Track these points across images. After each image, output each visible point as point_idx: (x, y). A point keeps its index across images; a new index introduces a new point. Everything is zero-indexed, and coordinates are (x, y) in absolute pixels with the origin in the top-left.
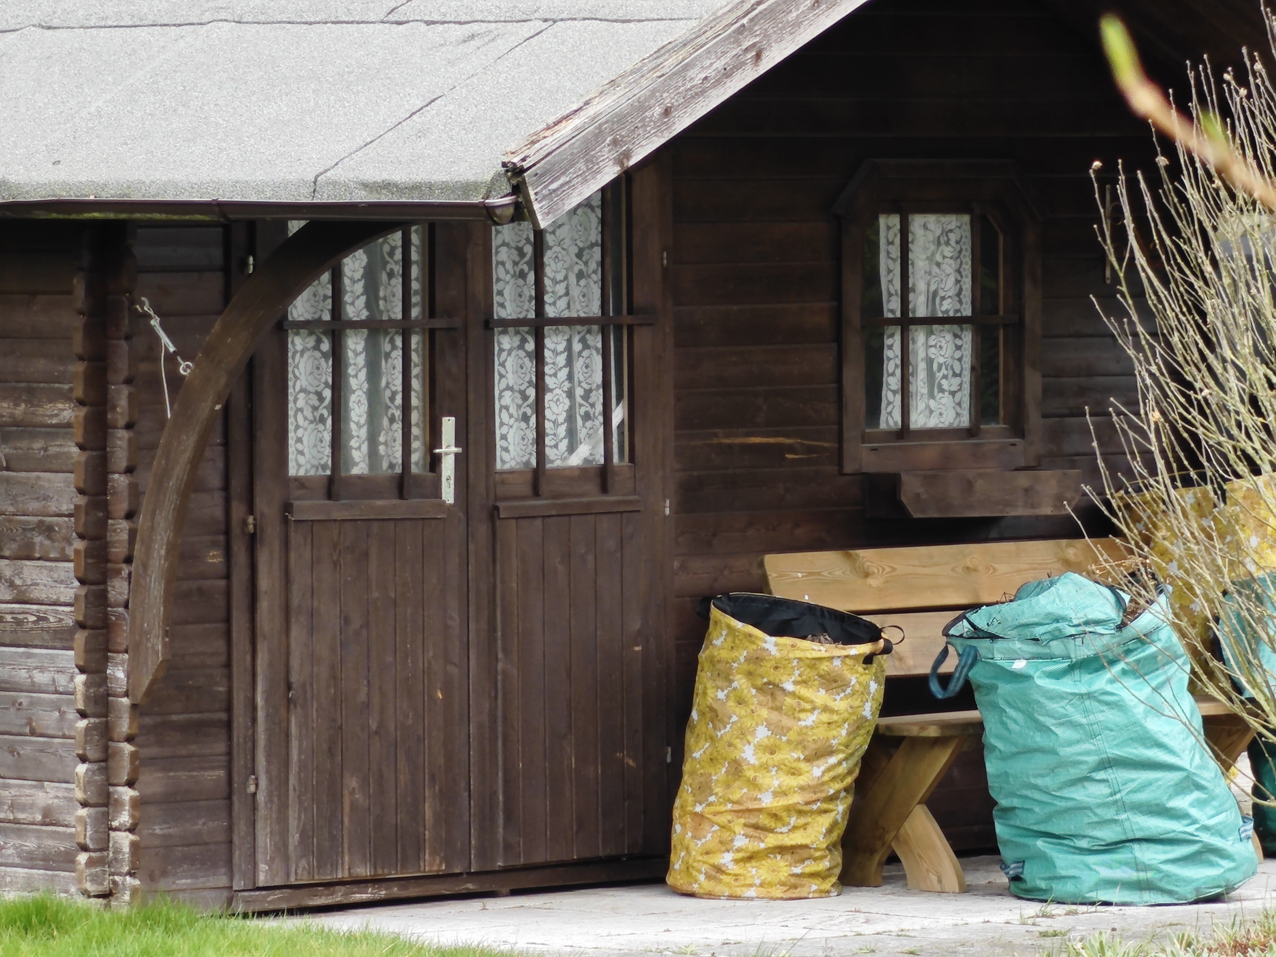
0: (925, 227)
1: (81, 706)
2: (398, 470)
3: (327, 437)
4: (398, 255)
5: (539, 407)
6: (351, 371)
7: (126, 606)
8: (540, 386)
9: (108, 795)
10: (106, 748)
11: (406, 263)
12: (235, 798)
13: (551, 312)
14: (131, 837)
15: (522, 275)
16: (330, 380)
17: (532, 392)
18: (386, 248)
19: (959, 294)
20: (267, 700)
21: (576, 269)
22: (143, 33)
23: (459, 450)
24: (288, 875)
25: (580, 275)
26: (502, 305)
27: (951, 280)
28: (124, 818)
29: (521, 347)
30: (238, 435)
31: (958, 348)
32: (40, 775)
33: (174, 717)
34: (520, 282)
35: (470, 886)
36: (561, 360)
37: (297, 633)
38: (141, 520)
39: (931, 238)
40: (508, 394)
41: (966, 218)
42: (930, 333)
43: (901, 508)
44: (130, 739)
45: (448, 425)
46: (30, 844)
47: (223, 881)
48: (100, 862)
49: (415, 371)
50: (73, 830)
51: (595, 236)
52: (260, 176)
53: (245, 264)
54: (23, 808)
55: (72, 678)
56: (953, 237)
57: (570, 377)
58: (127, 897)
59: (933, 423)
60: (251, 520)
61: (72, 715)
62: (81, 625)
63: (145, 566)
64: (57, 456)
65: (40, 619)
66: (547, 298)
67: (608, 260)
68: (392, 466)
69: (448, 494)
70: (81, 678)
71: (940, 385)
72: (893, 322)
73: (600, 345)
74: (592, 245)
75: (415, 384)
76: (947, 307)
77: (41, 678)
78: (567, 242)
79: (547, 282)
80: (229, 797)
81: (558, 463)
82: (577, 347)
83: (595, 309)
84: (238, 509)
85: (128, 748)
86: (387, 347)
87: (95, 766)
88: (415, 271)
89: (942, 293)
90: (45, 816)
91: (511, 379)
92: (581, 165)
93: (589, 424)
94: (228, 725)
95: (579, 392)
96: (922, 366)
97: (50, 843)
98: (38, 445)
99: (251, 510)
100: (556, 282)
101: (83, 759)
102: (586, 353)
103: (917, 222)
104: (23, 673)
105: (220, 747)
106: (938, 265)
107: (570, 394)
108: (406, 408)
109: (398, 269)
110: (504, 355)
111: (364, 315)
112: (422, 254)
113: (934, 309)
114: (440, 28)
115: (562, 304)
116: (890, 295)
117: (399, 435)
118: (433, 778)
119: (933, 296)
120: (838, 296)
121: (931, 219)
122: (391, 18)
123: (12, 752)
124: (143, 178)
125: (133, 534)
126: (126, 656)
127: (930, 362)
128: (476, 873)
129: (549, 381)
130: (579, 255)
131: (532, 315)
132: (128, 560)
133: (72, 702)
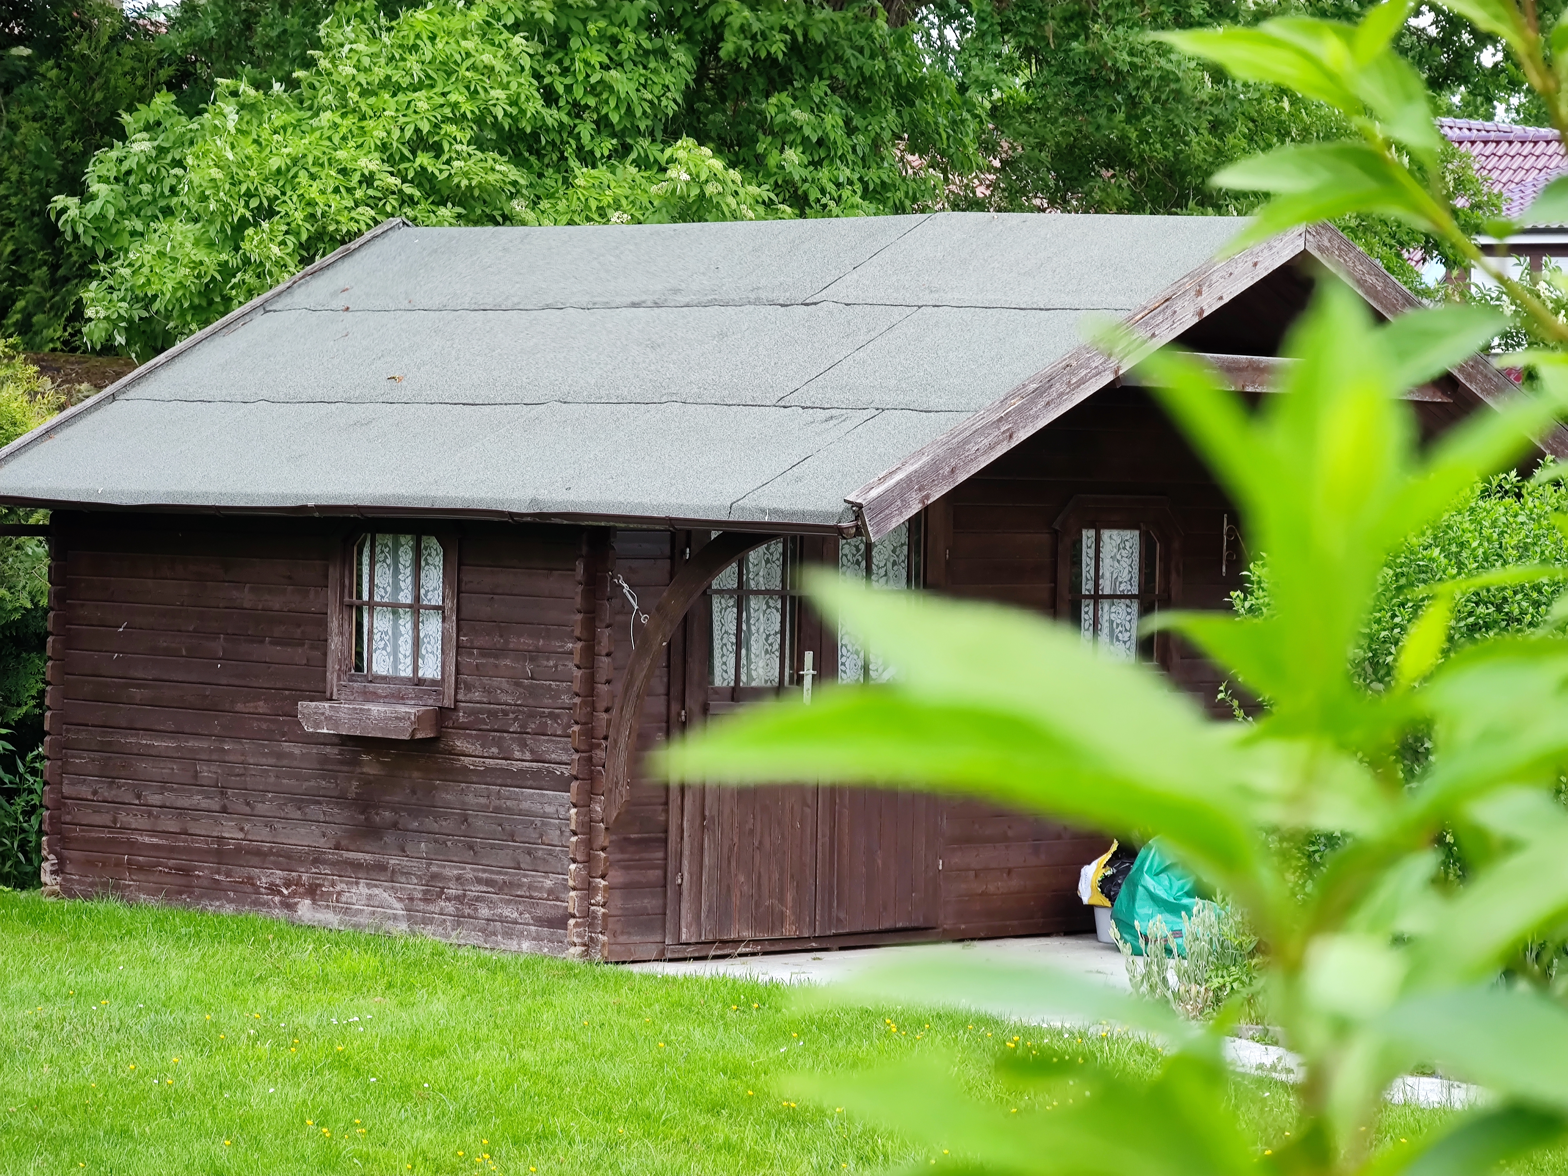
0: (1111, 537)
1: (573, 827)
2: (776, 684)
7: (604, 767)
9: (589, 883)
10: (589, 855)
11: (785, 554)
12: (668, 887)
14: (603, 910)
15: (858, 563)
18: (774, 547)
19: (1130, 580)
20: (690, 826)
21: (892, 559)
22: (624, 408)
23: (814, 673)
24: (700, 936)
25: (893, 564)
27: (1126, 571)
28: (599, 898)
30: (676, 659)
31: (1129, 614)
32: (547, 869)
33: (632, 836)
34: (856, 567)
35: (814, 944)
38: (615, 712)
39: (1114, 544)
41: (1137, 533)
42: (1112, 604)
44: (603, 849)
45: (809, 656)
46: (539, 912)
47: (659, 938)
48: (584, 925)
50: (566, 904)
51: (903, 540)
52: (696, 501)
53: (685, 553)
54: (536, 889)
55: (569, 810)
56: (1128, 544)
60: (683, 713)
61: (568, 834)
62: (576, 778)
63: (616, 741)
64: (561, 671)
65: (550, 772)
66: (873, 577)
67: (912, 554)
70: (573, 811)
71: (1117, 637)
72: (1089, 597)
74: (902, 545)
75: (788, 631)
76: (1124, 588)
77: (550, 809)
78: (886, 544)
79: (874, 567)
80: (665, 886)
84: (675, 707)
85: (603, 855)
87: (581, 866)
89: (1120, 579)
90: (549, 894)
92: (899, 503)
94: (666, 841)
96: (1106, 625)
97: (551, 911)
98: (551, 664)
99: (683, 707)
100: (878, 568)
101: (574, 861)
103: (1106, 534)
104: (539, 806)
105: (660, 855)
106: (1118, 561)
108: (783, 644)
113: (1115, 590)
114: (811, 411)
115: (883, 581)
116: (1087, 580)
118: (792, 877)
119: (1115, 581)
120: (1054, 580)
121: (1115, 532)
122: (781, 403)
123: (529, 854)
124: (622, 500)
125: (609, 722)
126: (603, 797)
127: (1111, 622)
128: (819, 937)
130: (894, 551)
132: (606, 738)
133: (568, 825)
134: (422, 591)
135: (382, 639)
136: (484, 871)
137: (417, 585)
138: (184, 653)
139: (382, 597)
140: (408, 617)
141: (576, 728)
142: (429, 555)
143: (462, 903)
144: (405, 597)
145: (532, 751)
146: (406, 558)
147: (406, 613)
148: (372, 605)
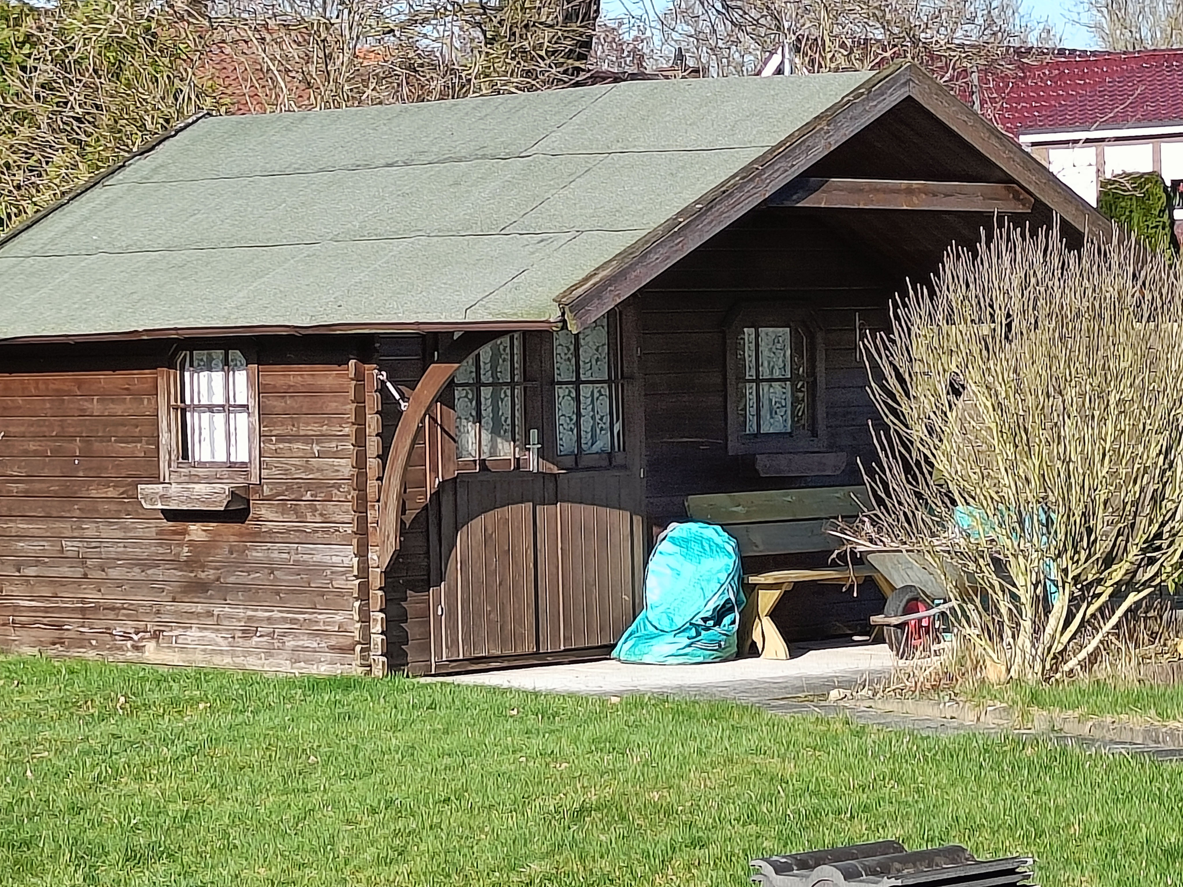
0: (767, 334)
4: (508, 348)
5: (578, 424)
6: (484, 408)
7: (377, 523)
8: (579, 415)
9: (370, 616)
10: (368, 594)
11: (512, 354)
12: (432, 617)
13: (583, 378)
14: (381, 637)
15: (569, 360)
16: (473, 413)
17: (574, 417)
18: (502, 347)
21: (596, 357)
23: (540, 446)
24: (458, 655)
25: (597, 360)
26: (559, 375)
27: (781, 360)
28: (378, 628)
29: (569, 395)
30: (431, 438)
31: (784, 393)
32: (337, 607)
33: (402, 578)
34: (568, 363)
36: (589, 401)
38: (385, 482)
39: (770, 339)
40: (563, 417)
41: (787, 330)
42: (770, 386)
43: (757, 471)
44: (380, 589)
46: (333, 642)
47: (426, 658)
48: (367, 650)
50: (353, 634)
51: (604, 340)
52: (439, 310)
53: (434, 355)
54: (329, 624)
55: (351, 560)
56: (781, 339)
57: (593, 410)
58: (380, 666)
59: (772, 430)
61: (351, 578)
62: (356, 534)
63: (386, 503)
64: (343, 450)
65: (336, 531)
66: (582, 371)
67: (611, 352)
70: (356, 560)
71: (776, 412)
72: (752, 381)
73: (608, 394)
74: (603, 345)
75: (517, 414)
76: (779, 373)
77: (337, 560)
78: (591, 344)
79: (581, 363)
80: (429, 617)
81: (587, 451)
83: (605, 377)
85: (379, 593)
86: (503, 396)
87: (363, 603)
88: (516, 358)
89: (776, 367)
90: (339, 628)
91: (564, 411)
93: (603, 432)
94: (429, 581)
95: (598, 417)
96: (766, 402)
97: (341, 640)
98: (334, 445)
99: (438, 476)
100: (585, 363)
101: (357, 599)
102: (601, 398)
103: (763, 330)
104: (328, 558)
107: (593, 418)
108: (513, 425)
109: (508, 357)
110: (560, 399)
111: (491, 380)
112: (518, 350)
113: (772, 375)
114: (527, 236)
115: (588, 373)
119: (772, 368)
120: (724, 369)
121: (770, 330)
122: (502, 232)
123: (323, 596)
125: (380, 488)
126: (377, 548)
127: (770, 400)
129: (583, 412)
130: (597, 350)
131: (574, 379)
132: (378, 501)
133: (352, 571)
134: (231, 394)
136: (289, 612)
137: (227, 389)
138: (49, 454)
139: (201, 401)
140: (221, 415)
141: (354, 494)
142: (236, 365)
144: (218, 399)
145: (321, 515)
146: (217, 369)
147: (219, 412)
148: (193, 408)
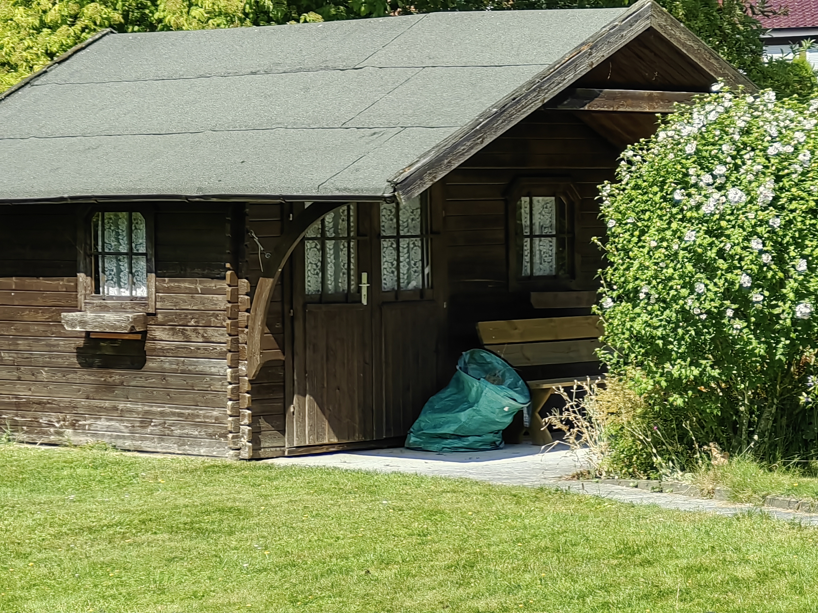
0: (538, 201)
1: (229, 380)
2: (346, 292)
3: (320, 280)
4: (346, 213)
5: (398, 268)
6: (328, 256)
8: (398, 260)
11: (349, 216)
12: (286, 414)
13: (402, 233)
15: (392, 220)
16: (320, 259)
17: (395, 263)
18: (341, 211)
19: (551, 226)
20: (298, 377)
21: (411, 217)
22: (250, 132)
23: (369, 285)
25: (413, 220)
26: (384, 231)
27: (548, 221)
29: (391, 246)
30: (287, 280)
31: (551, 246)
32: (213, 405)
33: (264, 384)
34: (391, 222)
35: (373, 445)
36: (406, 250)
37: (309, 353)
39: (540, 205)
40: (386, 263)
41: (553, 198)
42: (540, 241)
43: (530, 305)
44: (248, 392)
45: (364, 276)
46: (210, 431)
47: (281, 444)
48: (237, 437)
49: (352, 256)
50: (227, 425)
51: (418, 205)
53: (289, 217)
54: (208, 417)
55: (226, 370)
57: (409, 257)
58: (247, 450)
59: (541, 273)
60: (292, 311)
61: (226, 384)
62: (230, 351)
64: (219, 288)
65: (214, 348)
66: (401, 228)
67: (423, 214)
68: (343, 290)
69: (364, 302)
70: (229, 370)
71: (544, 260)
72: (527, 236)
73: (420, 245)
74: (417, 209)
75: (352, 260)
78: (408, 208)
79: (401, 222)
80: (284, 413)
81: (404, 289)
82: (412, 246)
83: (418, 232)
84: (287, 308)
86: (342, 247)
88: (352, 219)
89: (545, 226)
90: (216, 420)
91: (388, 258)
92: (419, 181)
93: (416, 274)
94: (284, 386)
95: (413, 262)
96: (537, 253)
97: (217, 430)
98: (213, 284)
99: (292, 308)
100: (403, 222)
101: (230, 400)
102: (415, 248)
103: (535, 199)
105: (281, 395)
106: (543, 215)
107: (409, 263)
108: (349, 269)
109: (346, 218)
110: (385, 249)
111: (333, 235)
112: (354, 212)
113: (542, 232)
114: (363, 130)
115: (406, 230)
116: (526, 227)
117: (346, 279)
118: (359, 406)
119: (542, 227)
120: (507, 227)
121: (540, 198)
122: (343, 126)
124: (253, 186)
125: (248, 317)
126: (246, 362)
127: (540, 251)
128: (376, 440)
129: (401, 259)
130: (412, 212)
131: (395, 235)
132: (247, 327)
133: (226, 379)
134: (133, 245)
135: (110, 274)
136: (177, 408)
137: (130, 242)
139: (110, 249)
140: (126, 260)
141: (229, 322)
142: (137, 223)
143: (164, 428)
144: (124, 249)
145: (203, 336)
146: (123, 226)
147: (124, 258)
148: (104, 254)
